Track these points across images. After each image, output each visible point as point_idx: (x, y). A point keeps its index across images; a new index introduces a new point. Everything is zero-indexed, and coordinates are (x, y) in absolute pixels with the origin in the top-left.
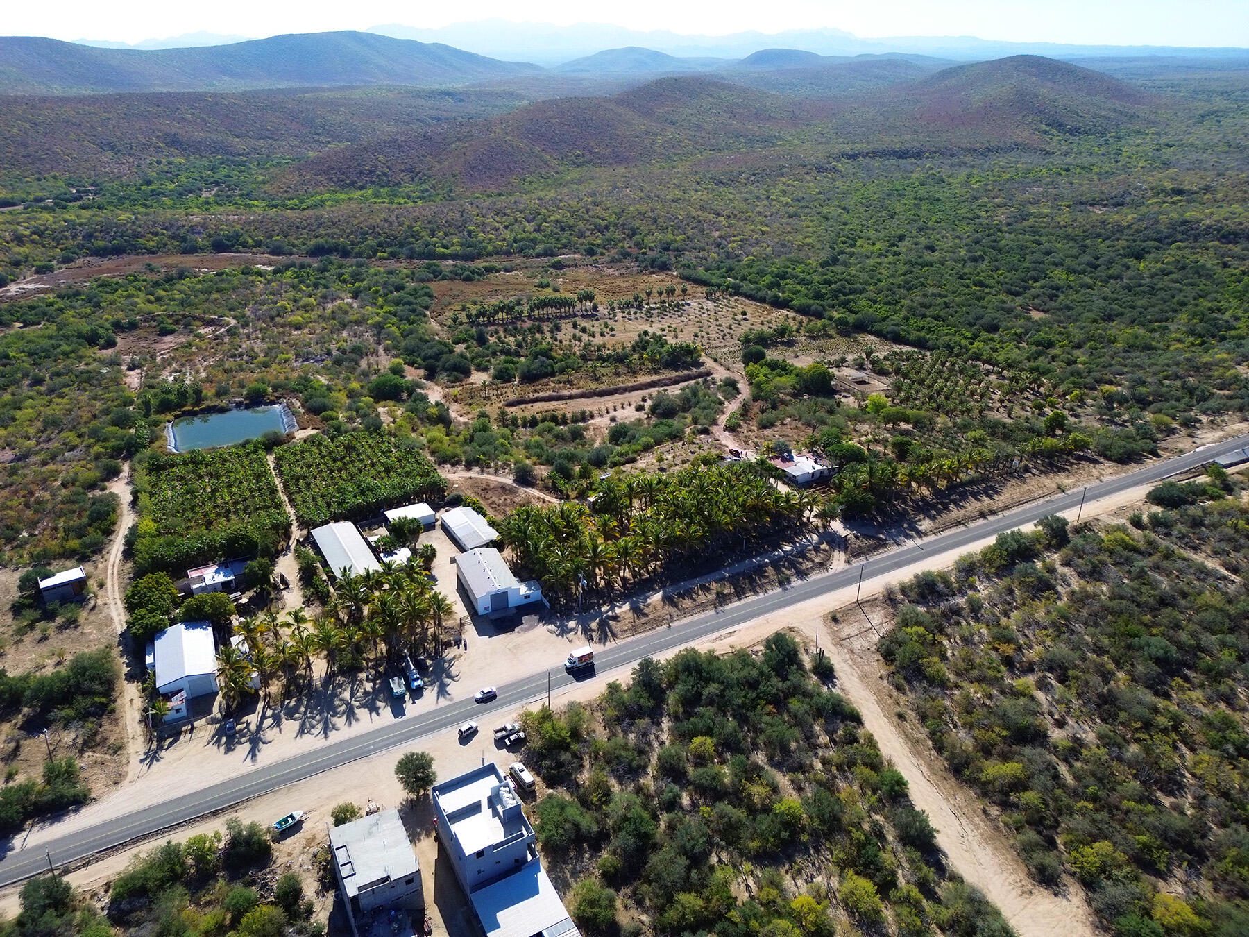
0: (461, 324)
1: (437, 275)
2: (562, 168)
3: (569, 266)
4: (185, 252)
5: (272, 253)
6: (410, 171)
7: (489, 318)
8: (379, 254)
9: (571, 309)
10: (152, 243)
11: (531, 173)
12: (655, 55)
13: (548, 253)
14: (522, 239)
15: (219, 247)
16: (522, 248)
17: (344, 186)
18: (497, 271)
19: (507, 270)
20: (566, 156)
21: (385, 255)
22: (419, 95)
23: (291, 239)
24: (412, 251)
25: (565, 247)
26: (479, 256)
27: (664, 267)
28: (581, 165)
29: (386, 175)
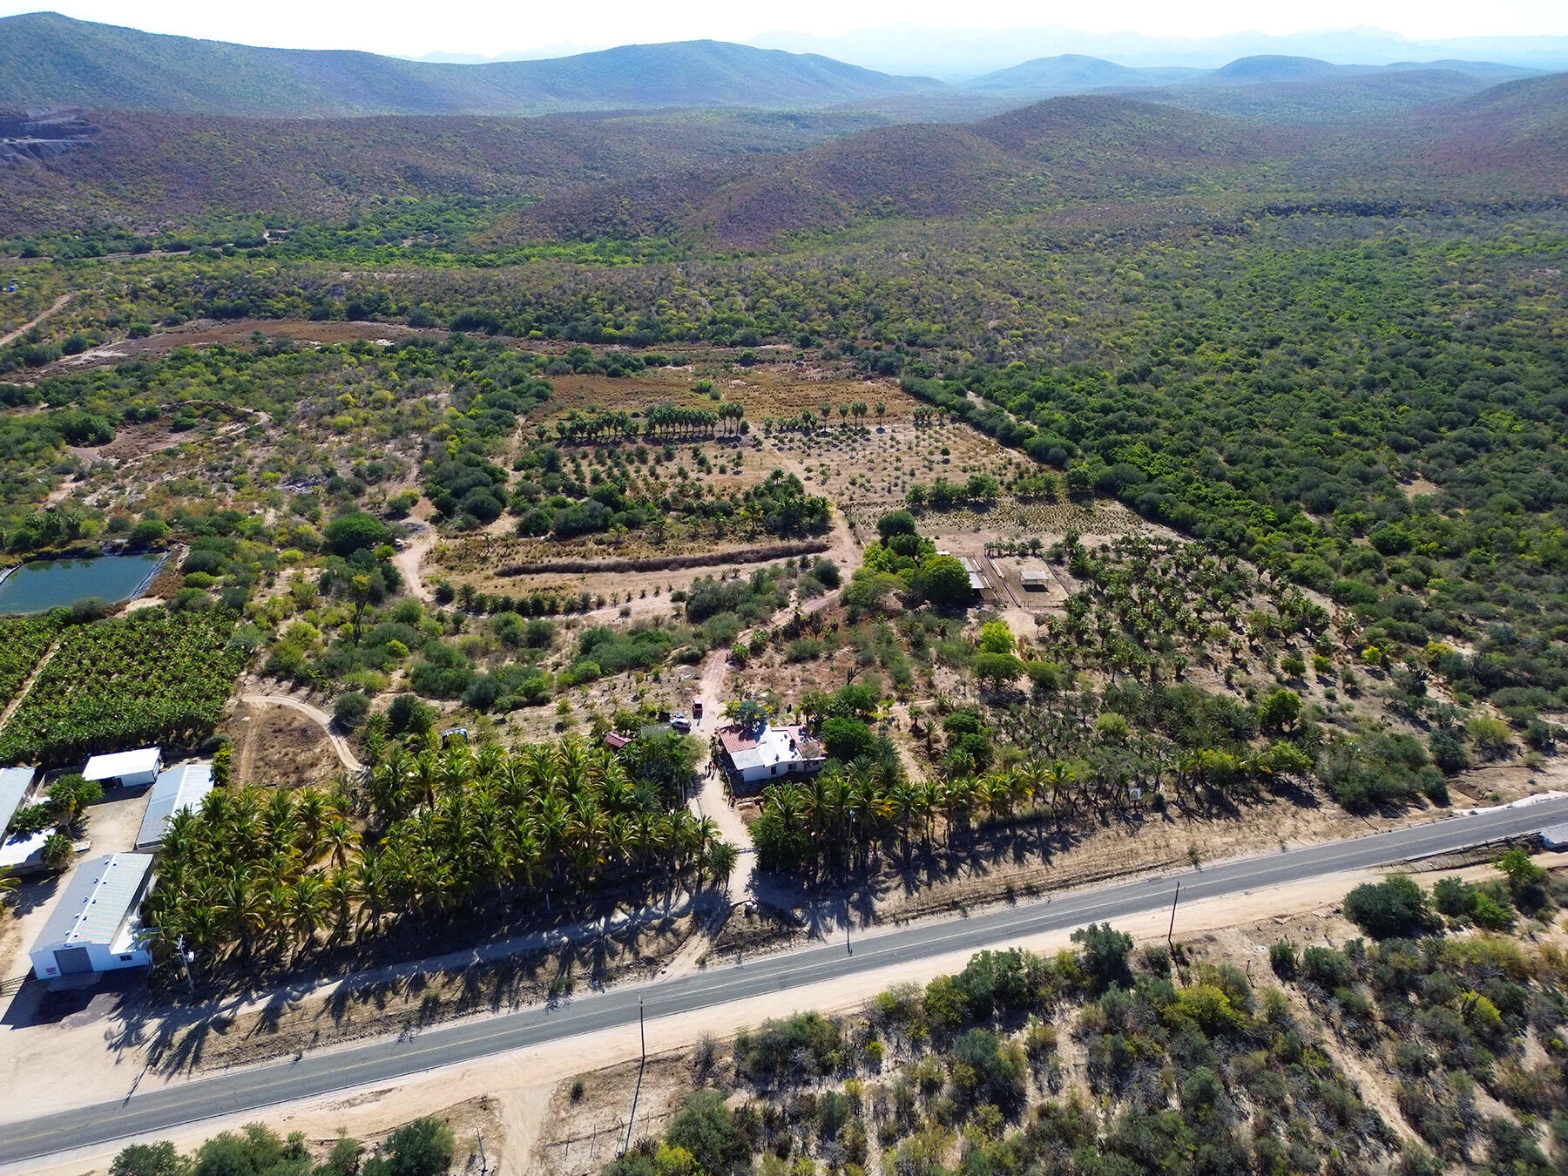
0: (549, 440)
1: (578, 364)
2: (859, 219)
3: (762, 362)
4: (315, 318)
5: (411, 325)
6: (657, 219)
7: (589, 434)
8: (533, 332)
9: (709, 428)
10: (281, 305)
11: (809, 225)
12: (1100, 65)
13: (748, 341)
14: (723, 320)
15: (355, 313)
16: (715, 332)
17: (568, 236)
18: (662, 364)
19: (676, 364)
20: (870, 203)
21: (539, 333)
22: (754, 119)
23: (441, 306)
24: (574, 330)
25: (777, 333)
26: (655, 341)
27: (888, 371)
28: (889, 215)
29: (624, 224)
